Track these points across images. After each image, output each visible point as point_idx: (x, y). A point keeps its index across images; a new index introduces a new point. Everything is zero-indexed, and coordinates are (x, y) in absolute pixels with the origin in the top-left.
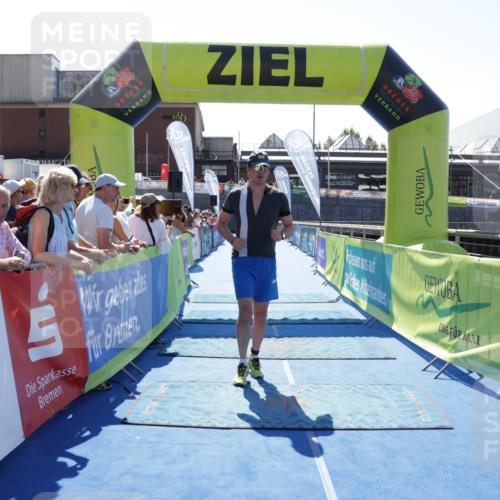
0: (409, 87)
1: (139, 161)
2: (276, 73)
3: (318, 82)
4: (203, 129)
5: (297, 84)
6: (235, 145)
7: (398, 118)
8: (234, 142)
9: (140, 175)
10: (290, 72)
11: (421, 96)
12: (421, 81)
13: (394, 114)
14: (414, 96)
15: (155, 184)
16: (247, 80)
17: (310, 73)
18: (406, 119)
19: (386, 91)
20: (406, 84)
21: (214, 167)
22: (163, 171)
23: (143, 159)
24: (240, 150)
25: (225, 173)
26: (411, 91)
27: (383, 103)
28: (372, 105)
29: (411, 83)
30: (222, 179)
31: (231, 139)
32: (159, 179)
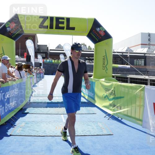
0: (101, 31)
1: (17, 52)
2: (61, 25)
3: (73, 29)
4: (38, 42)
5: (67, 29)
6: (48, 47)
7: (98, 40)
8: (47, 46)
9: (17, 56)
10: (65, 25)
11: (105, 34)
12: (105, 29)
13: (96, 39)
14: (102, 34)
15: (22, 59)
16: (51, 27)
17: (71, 26)
18: (100, 41)
19: (94, 32)
20: (100, 30)
21: (41, 54)
22: (25, 55)
23: (19, 51)
24: (49, 49)
25: (45, 56)
26: (101, 32)
27: (93, 35)
28: (90, 36)
29: (102, 30)
30: (43, 58)
31: (47, 45)
32: (24, 57)
